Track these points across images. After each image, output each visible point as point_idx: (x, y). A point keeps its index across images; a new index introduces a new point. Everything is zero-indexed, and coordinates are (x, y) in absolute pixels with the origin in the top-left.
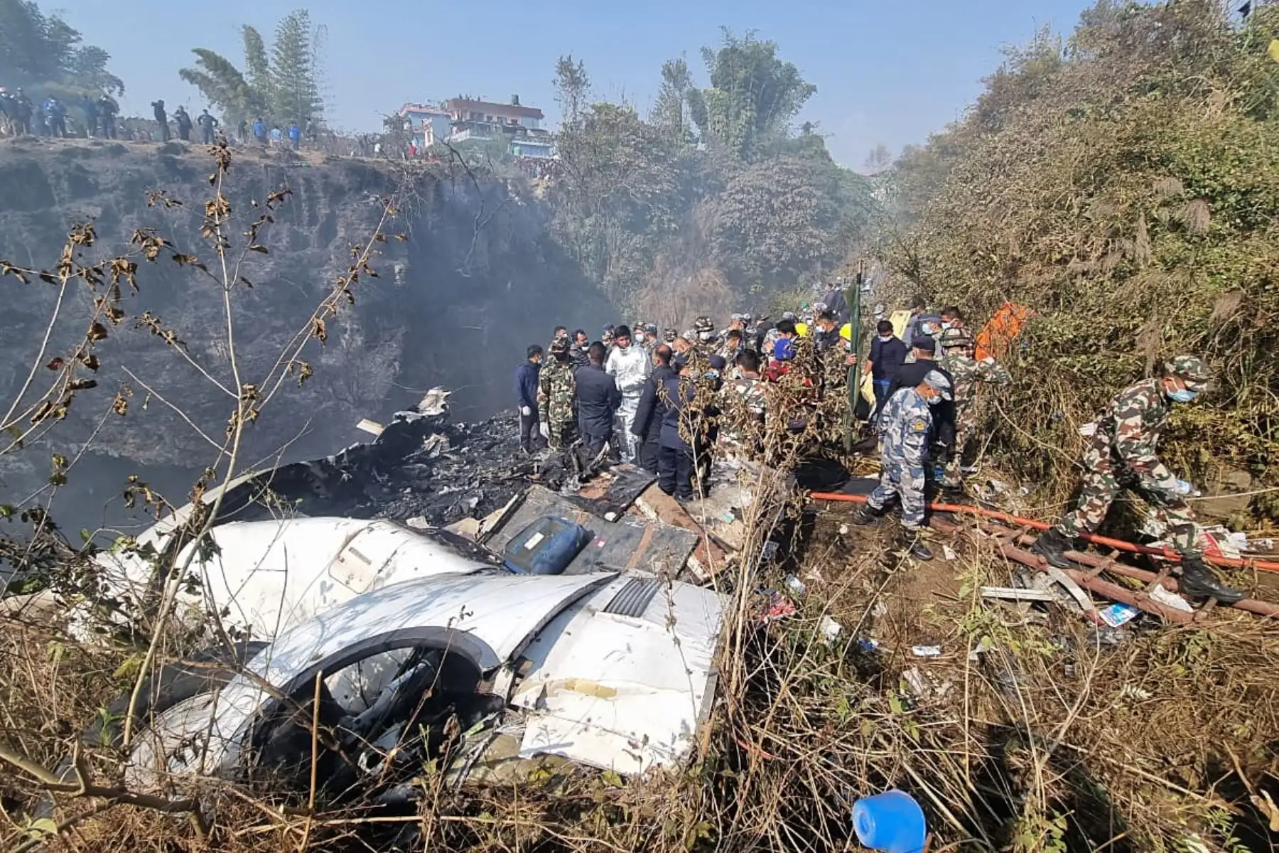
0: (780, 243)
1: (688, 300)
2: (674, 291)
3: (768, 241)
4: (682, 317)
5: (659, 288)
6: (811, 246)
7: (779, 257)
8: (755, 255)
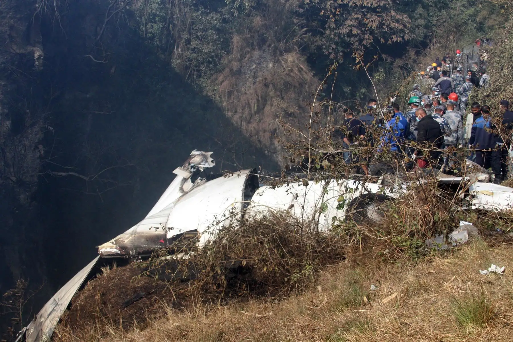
0: (361, 24)
1: (271, 87)
2: (255, 77)
3: (349, 22)
4: (264, 105)
5: (238, 73)
6: (394, 31)
7: (361, 41)
8: (336, 39)
